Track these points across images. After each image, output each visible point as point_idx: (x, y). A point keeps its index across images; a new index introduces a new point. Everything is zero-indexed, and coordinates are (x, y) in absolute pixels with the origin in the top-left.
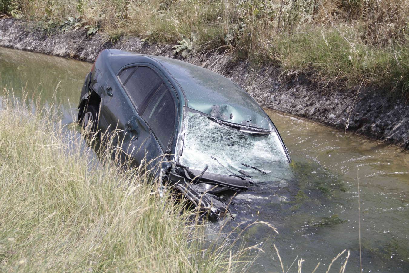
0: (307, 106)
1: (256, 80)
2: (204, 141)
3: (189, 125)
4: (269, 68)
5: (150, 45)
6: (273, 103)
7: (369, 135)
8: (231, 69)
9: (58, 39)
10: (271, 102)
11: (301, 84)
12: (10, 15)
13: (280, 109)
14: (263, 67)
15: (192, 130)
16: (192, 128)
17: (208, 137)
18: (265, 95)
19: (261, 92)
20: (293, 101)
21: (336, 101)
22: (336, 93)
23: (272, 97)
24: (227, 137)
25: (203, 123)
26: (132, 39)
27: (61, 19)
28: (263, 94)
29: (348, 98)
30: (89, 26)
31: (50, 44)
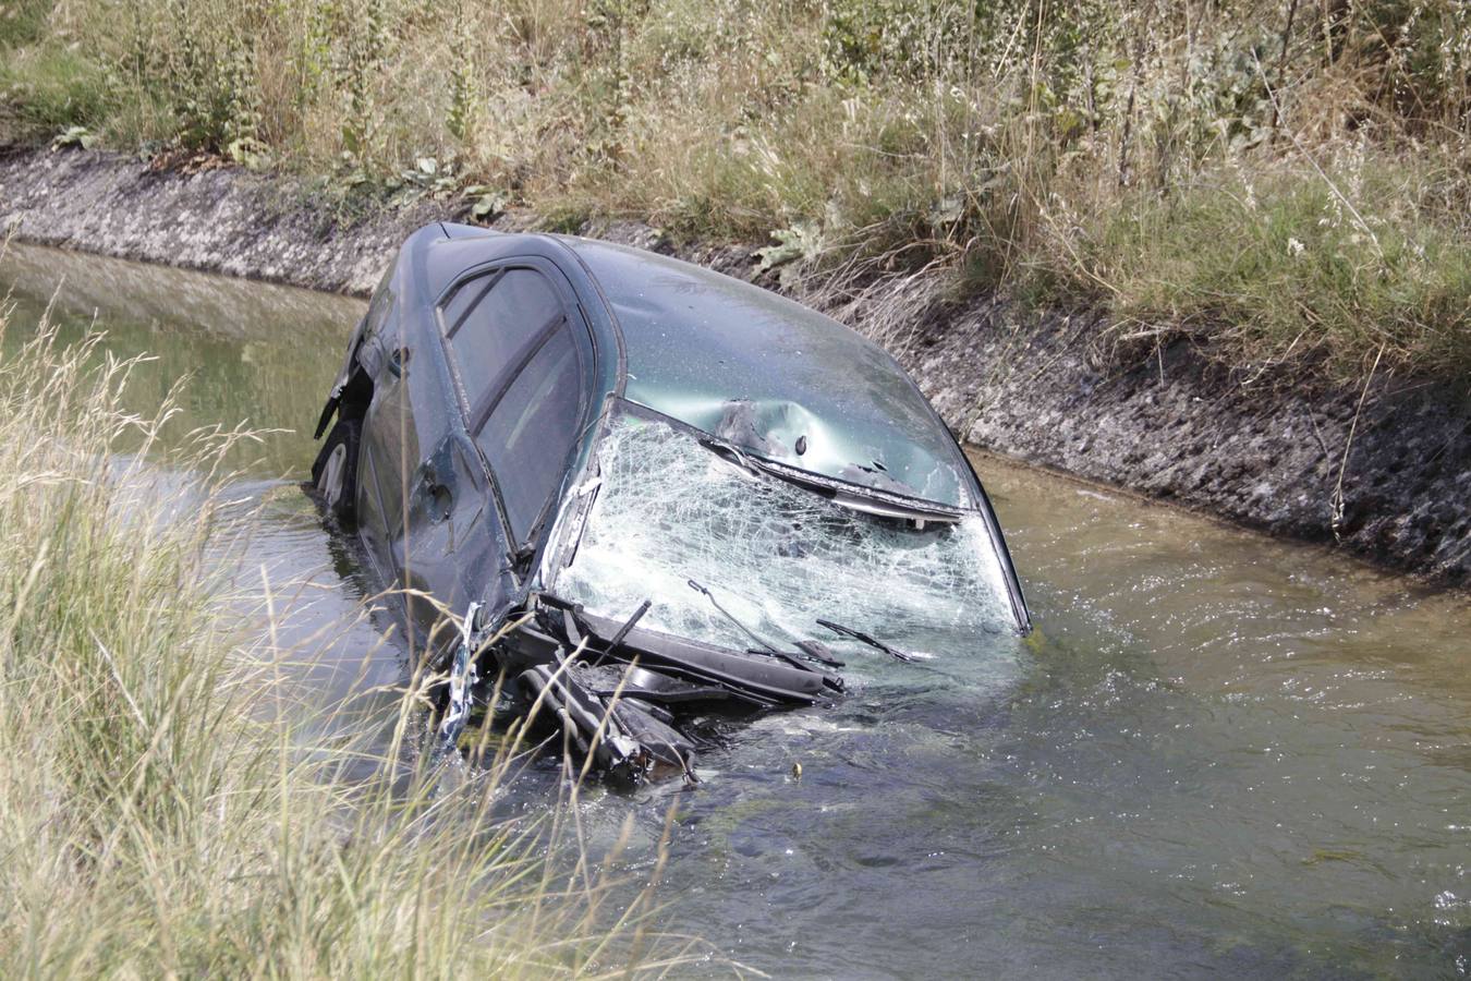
0: (1181, 456)
1: (1020, 364)
2: (675, 526)
3: (620, 460)
4: (1072, 319)
5: (675, 247)
6: (1065, 450)
7: (1384, 557)
8: (939, 326)
9: (374, 237)
10: (1061, 444)
11: (1174, 376)
12: (227, 158)
13: (1089, 468)
14: (1052, 317)
15: (632, 482)
16: (629, 477)
17: (697, 515)
18: (1044, 420)
19: (1033, 409)
20: (1137, 441)
21: (1287, 434)
22: (1291, 405)
23: (1067, 424)
24: (778, 522)
25: (681, 459)
26: (620, 230)
27: (396, 166)
28: (1034, 416)
29: (1329, 423)
30: (481, 188)
31: (343, 257)
